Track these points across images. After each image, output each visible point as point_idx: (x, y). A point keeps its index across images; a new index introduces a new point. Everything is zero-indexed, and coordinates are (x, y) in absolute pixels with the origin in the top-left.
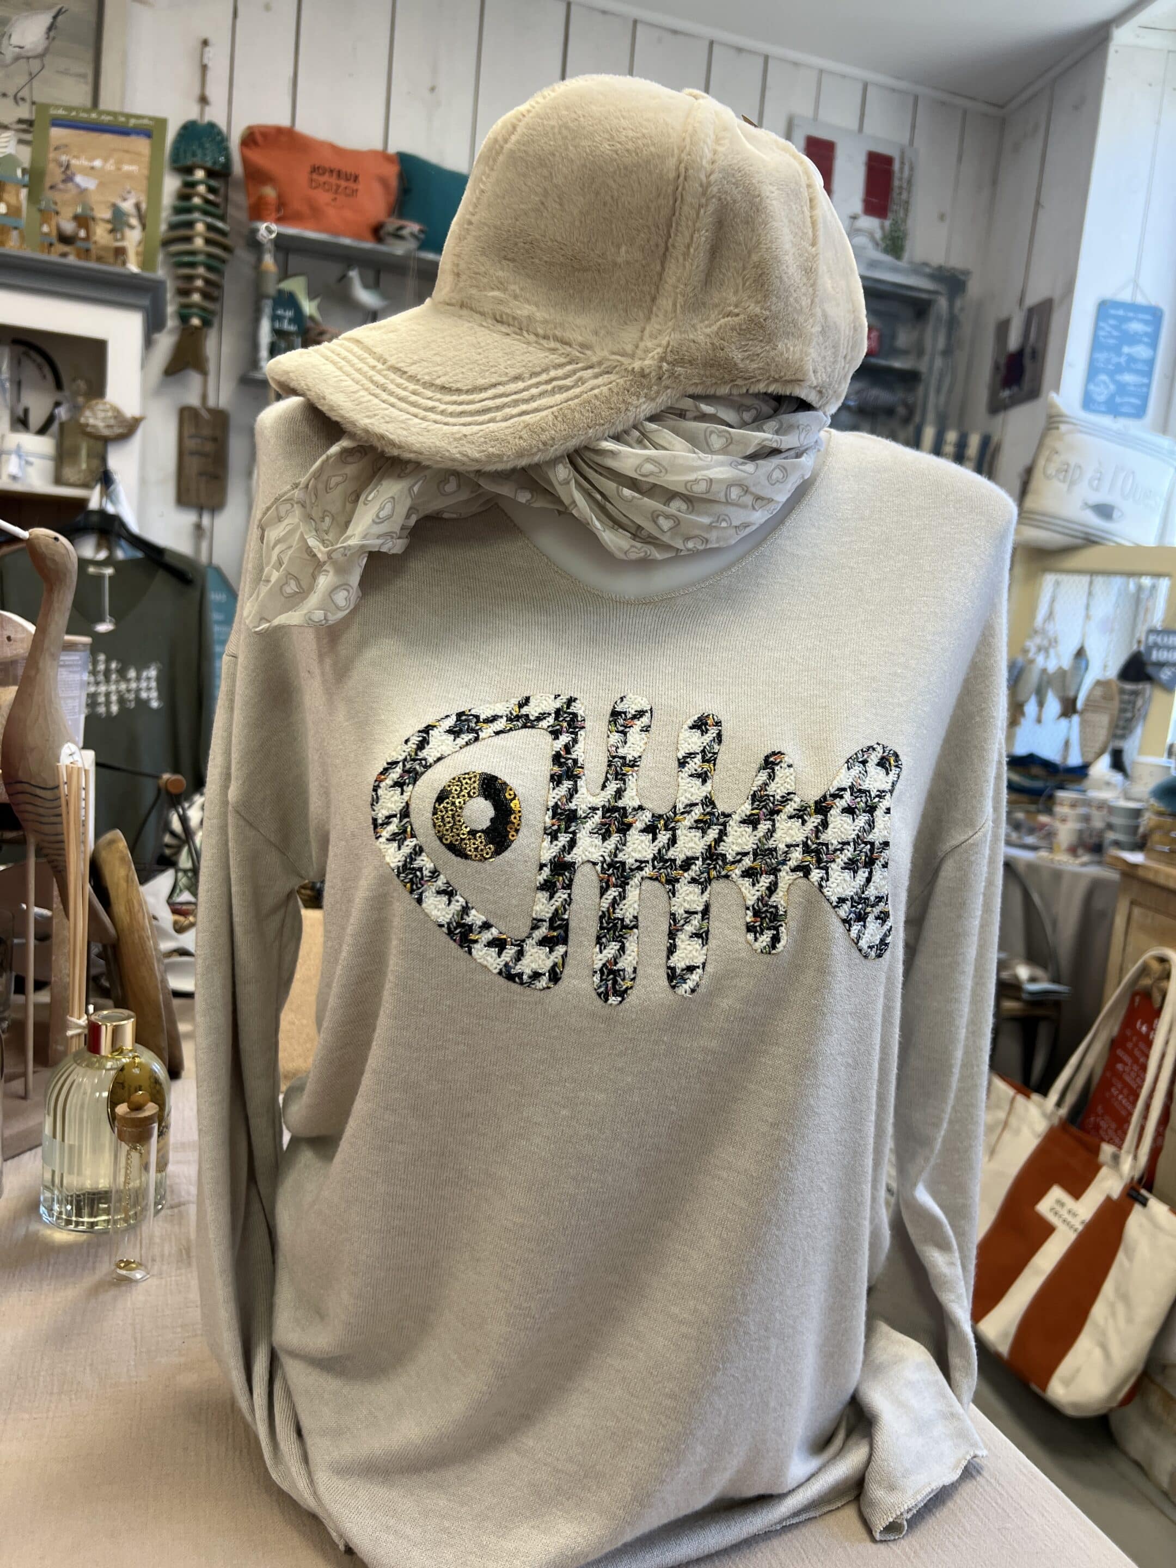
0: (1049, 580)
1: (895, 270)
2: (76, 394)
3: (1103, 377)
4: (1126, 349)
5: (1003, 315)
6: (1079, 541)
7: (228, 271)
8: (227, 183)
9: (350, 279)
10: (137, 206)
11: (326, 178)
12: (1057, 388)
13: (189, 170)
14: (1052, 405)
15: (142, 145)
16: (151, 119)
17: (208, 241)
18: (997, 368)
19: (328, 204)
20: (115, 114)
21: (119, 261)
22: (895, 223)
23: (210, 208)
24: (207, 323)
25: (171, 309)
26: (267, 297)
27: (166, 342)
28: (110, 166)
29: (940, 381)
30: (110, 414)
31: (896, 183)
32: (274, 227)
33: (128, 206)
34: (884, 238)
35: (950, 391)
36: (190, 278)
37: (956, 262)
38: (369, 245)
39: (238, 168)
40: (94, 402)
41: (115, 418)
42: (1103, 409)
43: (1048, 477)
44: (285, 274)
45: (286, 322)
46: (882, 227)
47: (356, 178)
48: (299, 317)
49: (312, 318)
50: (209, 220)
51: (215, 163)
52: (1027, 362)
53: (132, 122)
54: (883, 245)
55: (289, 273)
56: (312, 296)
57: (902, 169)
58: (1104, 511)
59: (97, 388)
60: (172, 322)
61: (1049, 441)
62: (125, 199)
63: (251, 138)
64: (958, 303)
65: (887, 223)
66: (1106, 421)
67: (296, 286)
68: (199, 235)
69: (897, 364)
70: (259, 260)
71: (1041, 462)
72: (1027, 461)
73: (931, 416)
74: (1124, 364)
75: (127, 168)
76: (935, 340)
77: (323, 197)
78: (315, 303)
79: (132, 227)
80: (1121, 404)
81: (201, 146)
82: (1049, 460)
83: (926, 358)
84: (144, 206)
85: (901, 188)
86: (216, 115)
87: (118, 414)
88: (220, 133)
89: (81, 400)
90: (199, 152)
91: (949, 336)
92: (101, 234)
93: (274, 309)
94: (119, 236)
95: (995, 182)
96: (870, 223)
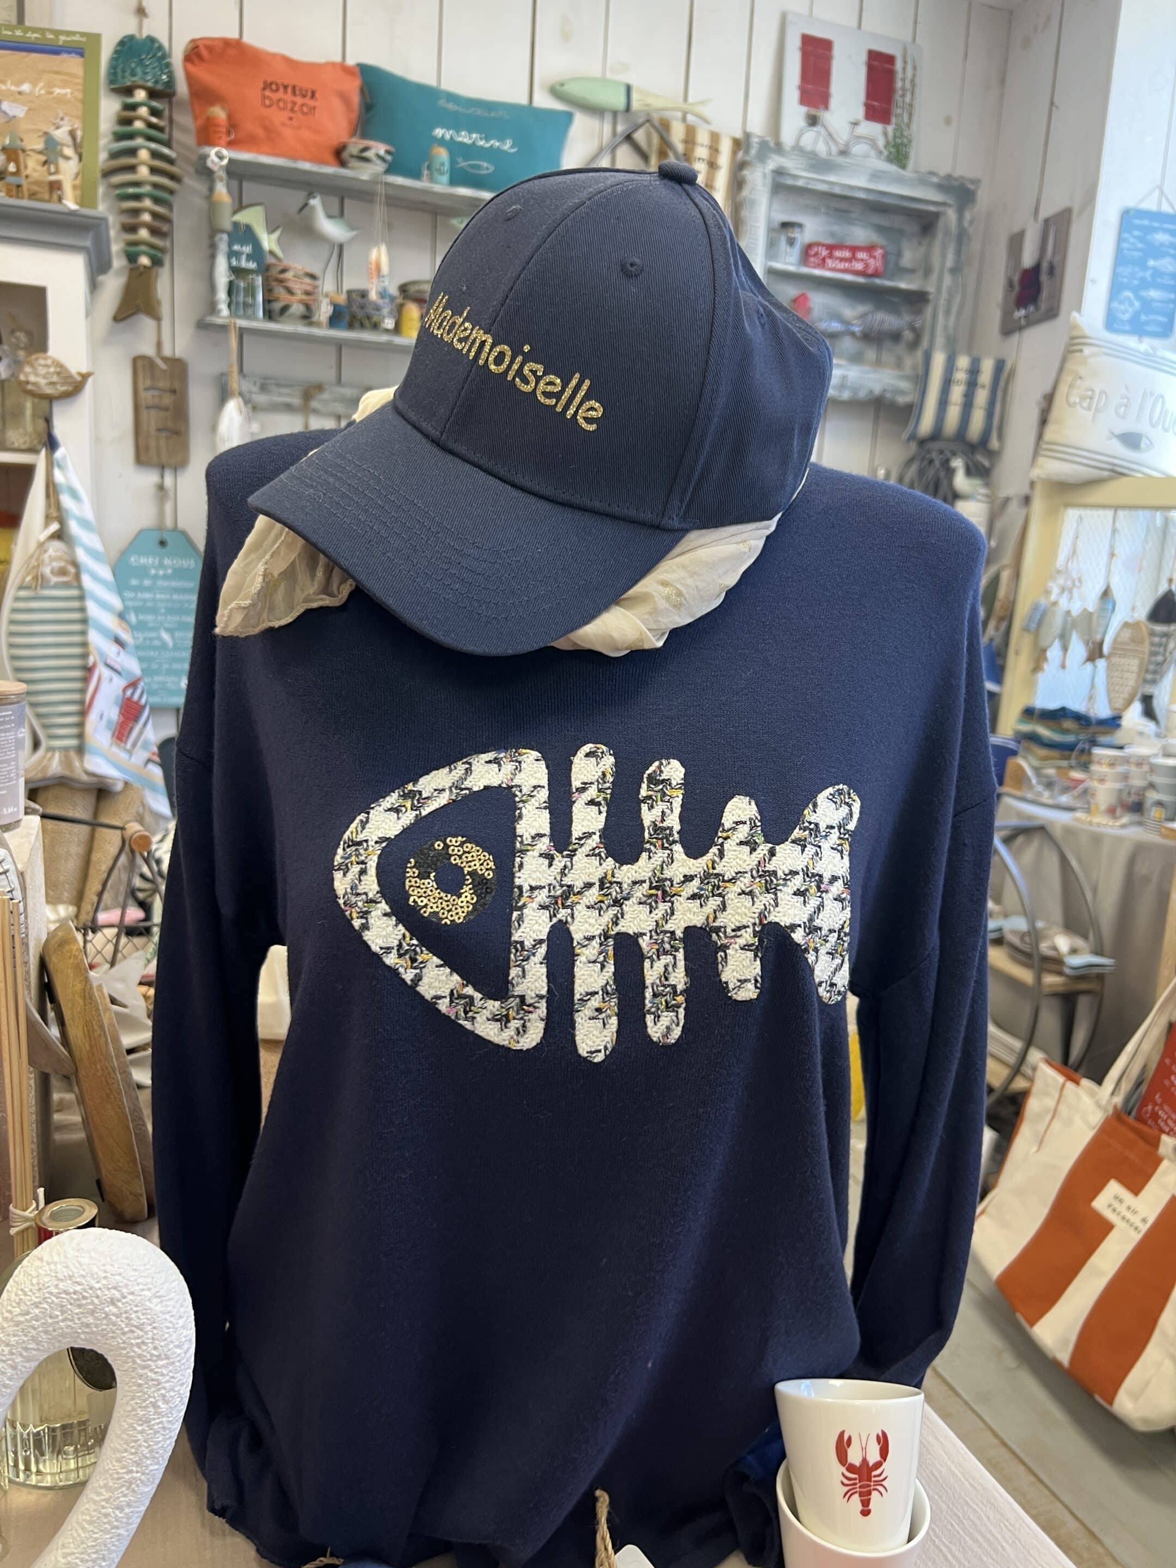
0: (1072, 515)
1: (900, 180)
2: (16, 347)
3: (1128, 294)
4: (1151, 263)
5: (1016, 229)
6: (1106, 474)
7: (176, 201)
8: (170, 103)
9: (313, 208)
10: (72, 134)
11: (280, 94)
12: (1079, 308)
13: (129, 91)
14: (1075, 327)
15: (74, 64)
16: (83, 34)
17: (153, 170)
18: (1010, 284)
19: (283, 124)
20: (42, 31)
21: (55, 197)
22: (898, 128)
23: (154, 133)
24: (157, 262)
25: (116, 247)
26: (223, 231)
27: (113, 284)
28: (40, 90)
29: (949, 302)
30: (52, 370)
31: (899, 84)
32: (225, 152)
33: (61, 134)
34: (887, 145)
35: (959, 313)
36: (136, 212)
37: (964, 170)
38: (331, 169)
39: (182, 88)
40: (34, 357)
41: (58, 373)
42: (1127, 328)
43: (1072, 405)
44: (240, 206)
45: (244, 257)
46: (885, 134)
47: (313, 94)
48: (258, 253)
49: (271, 253)
50: (153, 146)
51: (156, 82)
52: (1044, 278)
53: (62, 38)
54: (886, 153)
55: (245, 201)
56: (271, 230)
57: (904, 69)
58: (1131, 440)
59: (39, 342)
60: (118, 262)
61: (1070, 365)
62: (58, 128)
63: (195, 53)
64: (968, 216)
65: (890, 129)
66: (1131, 342)
67: (253, 217)
68: (143, 163)
69: (903, 285)
70: (211, 189)
71: (1063, 389)
72: (1048, 388)
73: (940, 340)
74: (1149, 279)
75: (57, 91)
76: (944, 256)
77: (278, 117)
78: (275, 236)
79: (67, 158)
80: (1147, 323)
81: (141, 62)
82: (1071, 386)
83: (934, 276)
84: (79, 133)
85: (903, 89)
86: (155, 28)
87: (61, 370)
88: (160, 48)
89: (21, 354)
90: (139, 70)
91: (958, 252)
92: (33, 166)
93: (230, 245)
94: (53, 169)
95: (1003, 81)
96: (874, 129)
